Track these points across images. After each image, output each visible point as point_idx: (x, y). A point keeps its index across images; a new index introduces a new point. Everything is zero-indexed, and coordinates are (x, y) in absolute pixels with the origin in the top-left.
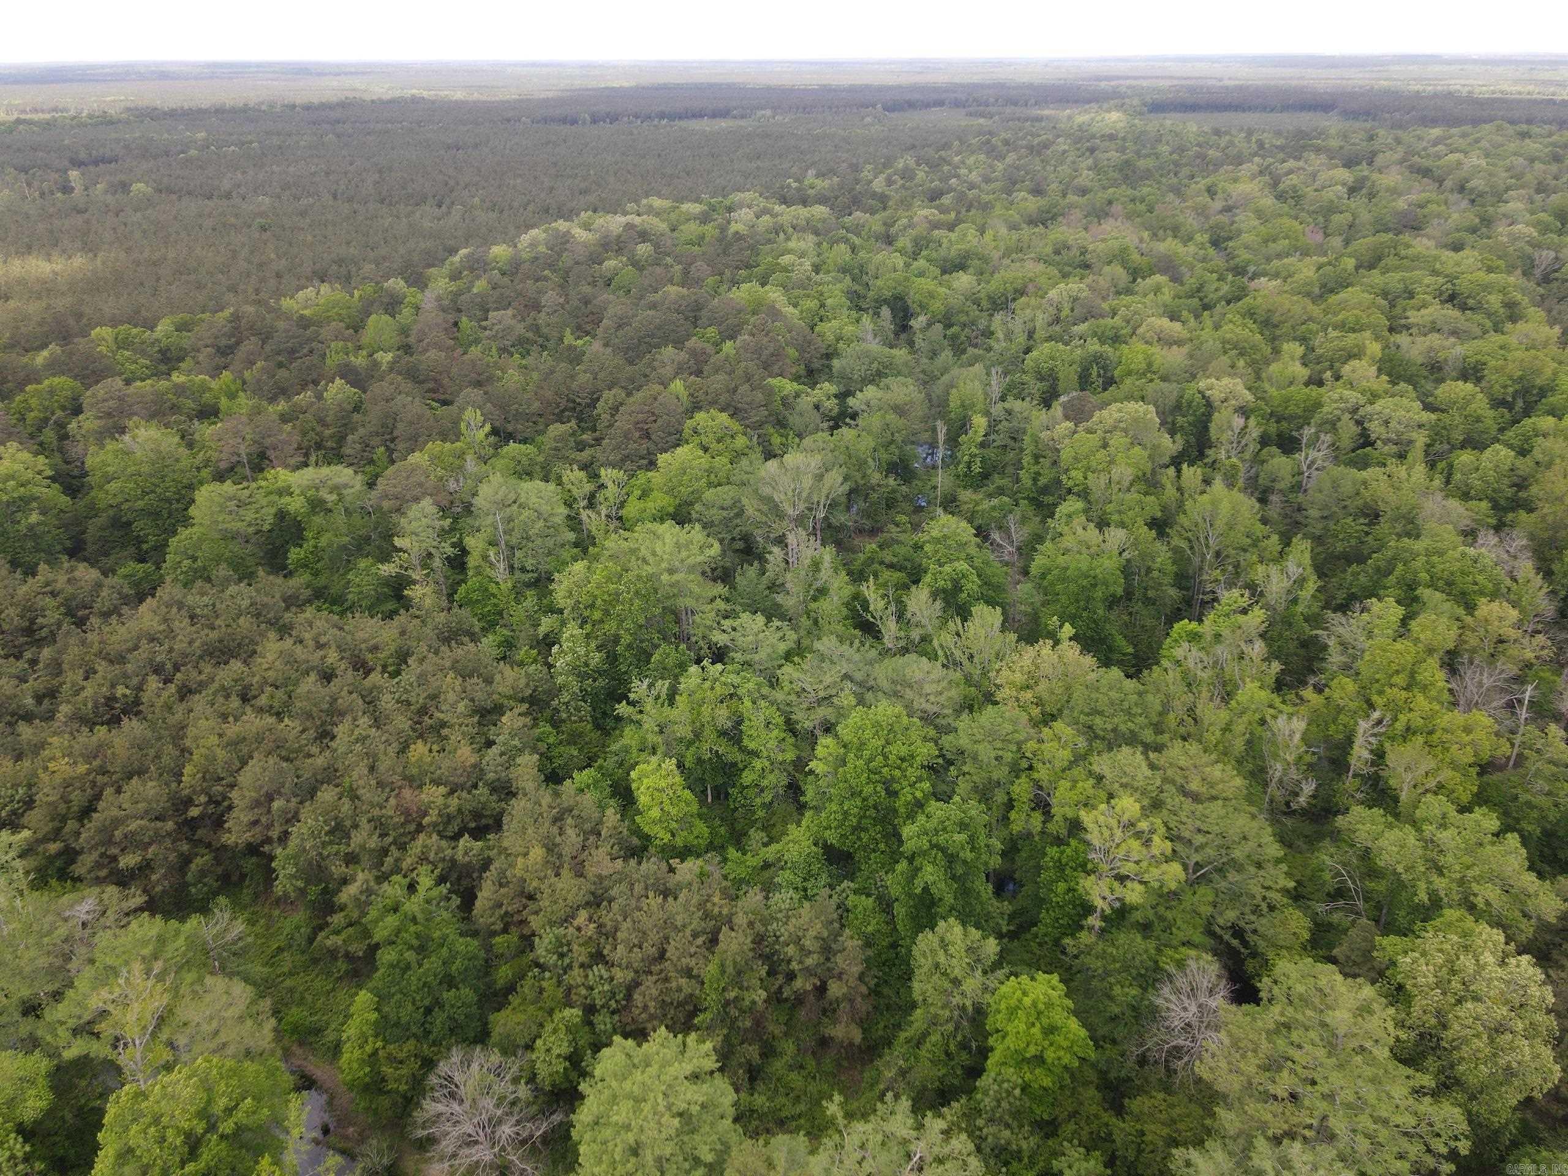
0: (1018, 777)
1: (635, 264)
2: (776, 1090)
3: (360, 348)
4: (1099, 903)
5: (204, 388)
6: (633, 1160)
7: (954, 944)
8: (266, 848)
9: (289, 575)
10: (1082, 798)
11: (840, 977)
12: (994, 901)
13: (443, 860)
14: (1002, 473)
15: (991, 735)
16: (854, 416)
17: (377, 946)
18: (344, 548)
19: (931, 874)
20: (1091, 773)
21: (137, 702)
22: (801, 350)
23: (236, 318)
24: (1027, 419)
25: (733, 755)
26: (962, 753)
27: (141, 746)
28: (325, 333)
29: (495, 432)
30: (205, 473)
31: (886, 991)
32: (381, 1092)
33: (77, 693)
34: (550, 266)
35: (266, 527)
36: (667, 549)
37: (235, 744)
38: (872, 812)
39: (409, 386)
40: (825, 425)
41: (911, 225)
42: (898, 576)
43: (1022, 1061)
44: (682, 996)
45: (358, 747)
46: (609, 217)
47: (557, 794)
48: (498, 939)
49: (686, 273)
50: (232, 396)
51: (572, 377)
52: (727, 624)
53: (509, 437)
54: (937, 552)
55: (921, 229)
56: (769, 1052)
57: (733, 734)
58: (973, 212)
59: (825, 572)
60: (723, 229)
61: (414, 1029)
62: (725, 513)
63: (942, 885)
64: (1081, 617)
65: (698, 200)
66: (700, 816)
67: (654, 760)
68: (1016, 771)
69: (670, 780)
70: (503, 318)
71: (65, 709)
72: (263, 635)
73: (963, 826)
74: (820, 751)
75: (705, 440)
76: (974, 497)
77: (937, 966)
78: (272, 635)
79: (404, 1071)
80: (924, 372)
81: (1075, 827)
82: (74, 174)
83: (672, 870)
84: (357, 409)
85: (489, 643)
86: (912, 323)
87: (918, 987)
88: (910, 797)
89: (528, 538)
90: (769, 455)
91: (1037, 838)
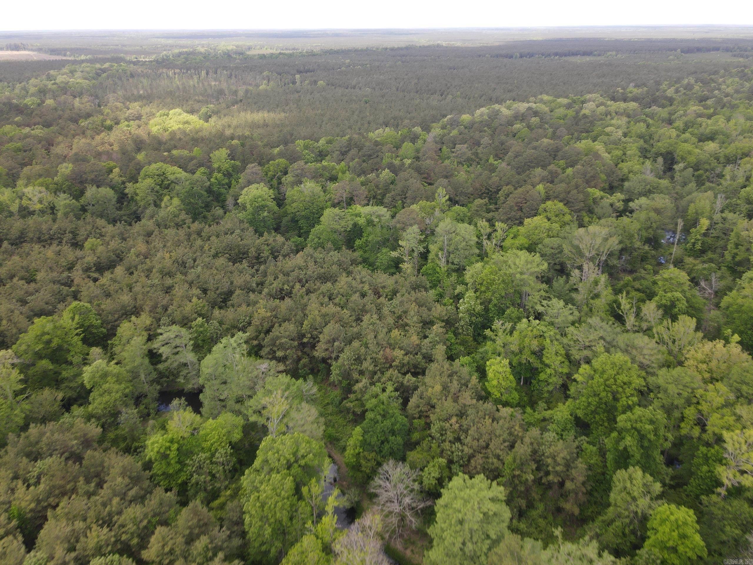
0: (689, 406)
1: (529, 127)
2: (531, 524)
3: (397, 156)
4: (725, 481)
5: (333, 168)
6: (459, 526)
7: (636, 479)
8: (329, 361)
9: (354, 251)
10: (727, 425)
11: (572, 480)
12: (664, 466)
13: (398, 382)
14: (714, 252)
15: (677, 381)
16: (631, 212)
17: (367, 411)
18: (378, 242)
19: (629, 441)
20: (735, 414)
21: (291, 293)
22: (608, 175)
23: (350, 139)
24: (735, 224)
25: (536, 364)
26: (659, 387)
27: (290, 310)
28: (385, 149)
29: (450, 199)
30: (329, 203)
31: (596, 494)
32: (359, 470)
33: (271, 285)
34: (488, 126)
35: (348, 229)
36: (522, 263)
37: (324, 316)
38: (604, 406)
39: (416, 175)
40: (615, 215)
41: (685, 115)
42: (639, 295)
43: (664, 547)
44: (493, 467)
45: (371, 327)
46: (520, 104)
47: (451, 365)
48: (415, 421)
49: (554, 133)
50: (344, 173)
51: (490, 178)
52: (544, 302)
53: (456, 203)
54: (664, 285)
55: (690, 117)
56: (531, 505)
57: (539, 354)
58: (725, 109)
59: (600, 287)
60: (577, 112)
61: (376, 448)
62: (553, 251)
63: (635, 449)
64: (746, 333)
65: (567, 97)
66: (516, 390)
67: (498, 359)
68: (689, 403)
69: (504, 369)
70: (462, 148)
71: (266, 290)
72: (340, 274)
73: (652, 422)
74: (581, 370)
75: (549, 215)
76: (694, 261)
77: (625, 488)
78: (344, 274)
79: (369, 464)
80: (677, 193)
81: (719, 440)
82: (298, 76)
83: (498, 410)
84: (392, 183)
85: (432, 293)
86: (675, 167)
87: (613, 496)
88: (625, 403)
89: (457, 249)
90: (581, 225)
91: (695, 440)
